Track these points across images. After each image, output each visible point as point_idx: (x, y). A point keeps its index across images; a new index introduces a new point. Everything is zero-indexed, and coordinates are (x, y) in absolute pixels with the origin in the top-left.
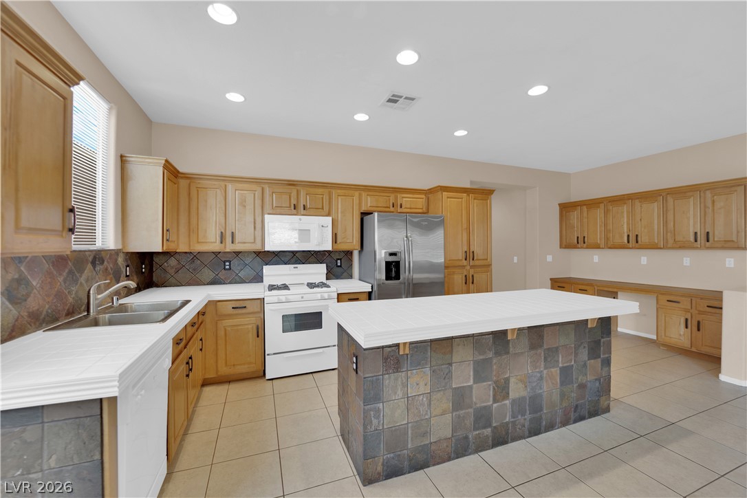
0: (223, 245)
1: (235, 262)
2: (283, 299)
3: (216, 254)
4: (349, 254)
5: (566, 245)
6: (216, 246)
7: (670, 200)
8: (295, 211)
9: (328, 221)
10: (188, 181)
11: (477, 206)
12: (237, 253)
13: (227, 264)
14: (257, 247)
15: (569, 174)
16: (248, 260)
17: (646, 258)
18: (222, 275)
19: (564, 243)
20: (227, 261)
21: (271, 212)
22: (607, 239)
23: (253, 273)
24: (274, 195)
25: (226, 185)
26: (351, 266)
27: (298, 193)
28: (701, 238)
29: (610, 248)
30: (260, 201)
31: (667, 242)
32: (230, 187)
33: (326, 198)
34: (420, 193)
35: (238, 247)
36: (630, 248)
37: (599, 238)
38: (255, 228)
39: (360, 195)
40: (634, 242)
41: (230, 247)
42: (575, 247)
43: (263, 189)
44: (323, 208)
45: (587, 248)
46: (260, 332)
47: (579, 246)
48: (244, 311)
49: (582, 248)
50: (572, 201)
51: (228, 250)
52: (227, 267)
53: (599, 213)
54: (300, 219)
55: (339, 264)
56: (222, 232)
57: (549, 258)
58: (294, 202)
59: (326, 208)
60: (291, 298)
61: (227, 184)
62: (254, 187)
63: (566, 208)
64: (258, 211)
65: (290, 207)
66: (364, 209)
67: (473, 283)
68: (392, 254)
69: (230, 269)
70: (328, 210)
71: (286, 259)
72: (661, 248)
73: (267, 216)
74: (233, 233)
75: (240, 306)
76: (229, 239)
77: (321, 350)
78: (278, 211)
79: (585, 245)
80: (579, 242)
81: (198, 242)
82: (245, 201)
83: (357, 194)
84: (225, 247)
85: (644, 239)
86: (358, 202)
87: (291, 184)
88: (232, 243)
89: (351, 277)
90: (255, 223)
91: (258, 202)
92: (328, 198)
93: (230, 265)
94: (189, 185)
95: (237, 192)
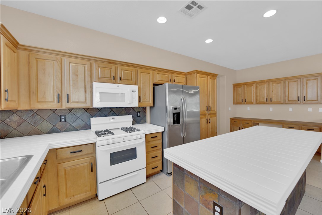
0: (60, 104)
1: (69, 117)
2: (111, 142)
3: (53, 111)
4: (144, 108)
5: (236, 102)
6: (54, 105)
7: (287, 82)
8: (114, 81)
9: (136, 88)
10: (28, 53)
11: (211, 82)
12: (71, 110)
13: (63, 117)
14: (87, 105)
15: (236, 71)
16: (79, 114)
17: (272, 108)
18: (59, 125)
19: (235, 102)
20: (63, 115)
21: (98, 81)
22: (257, 100)
23: (82, 123)
24: (99, 69)
25: (61, 59)
26: (145, 116)
27: (116, 69)
28: (301, 99)
29: (258, 104)
30: (89, 73)
31: (285, 101)
32: (65, 60)
33: (134, 73)
34: (183, 75)
35: (71, 105)
36: (267, 104)
37: (253, 99)
38: (85, 92)
39: (153, 74)
40: (270, 101)
41: (65, 105)
42: (241, 104)
43: (91, 64)
44: (132, 80)
45: (247, 104)
46: (93, 168)
47: (243, 103)
48: (80, 154)
49: (244, 104)
50: (237, 83)
51: (64, 107)
52: (63, 120)
53: (253, 89)
54: (118, 86)
55: (139, 115)
56: (59, 94)
57: (230, 109)
58: (113, 74)
59: (134, 80)
60: (116, 140)
61: (63, 58)
62: (84, 62)
63: (236, 86)
64: (88, 79)
65: (111, 78)
66: (156, 81)
67: (210, 123)
68: (176, 109)
69: (65, 121)
70: (135, 81)
71: (107, 113)
72: (282, 104)
73: (94, 84)
74: (68, 95)
75: (77, 150)
76: (64, 99)
77: (136, 173)
78: (102, 80)
79: (246, 103)
80: (243, 101)
81: (38, 102)
82: (78, 72)
83: (151, 72)
84: (62, 105)
85: (274, 99)
86: (152, 77)
87: (111, 62)
88: (68, 102)
89: (145, 122)
90: (85, 88)
91: (88, 73)
92: (135, 73)
93: (65, 119)
94: (29, 55)
95: (71, 64)
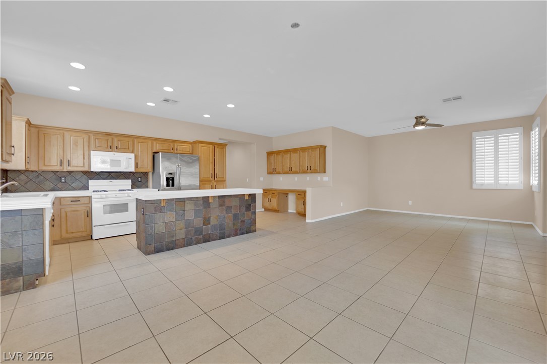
0: (62, 167)
1: (69, 178)
2: (104, 196)
3: (55, 172)
4: (146, 174)
6: (58, 168)
7: (301, 153)
8: (111, 150)
9: (132, 156)
10: (37, 129)
12: (70, 172)
13: (63, 179)
14: (86, 169)
15: (272, 138)
16: (78, 177)
18: (60, 185)
19: (270, 172)
20: (63, 177)
21: (95, 149)
22: (283, 169)
23: (81, 185)
24: (97, 140)
25: (64, 133)
26: (147, 181)
27: (113, 139)
32: (67, 135)
33: (131, 143)
34: (188, 143)
35: (70, 169)
37: (280, 169)
38: (84, 158)
39: (152, 143)
41: (66, 168)
43: (89, 136)
44: (129, 149)
45: (276, 174)
46: (88, 214)
48: (78, 202)
50: (273, 150)
51: (65, 170)
52: (63, 181)
53: (280, 157)
54: (115, 154)
55: (139, 180)
56: (61, 160)
57: (262, 179)
58: (110, 144)
59: (131, 149)
60: (109, 196)
61: (65, 132)
62: (83, 135)
63: (269, 154)
64: (86, 148)
65: (107, 147)
66: (155, 150)
68: (170, 174)
69: (65, 182)
71: (105, 177)
72: (299, 173)
73: (92, 152)
74: (69, 160)
75: (76, 200)
76: (65, 163)
78: (99, 149)
79: (275, 172)
81: (45, 165)
82: (77, 143)
83: (150, 142)
84: (63, 169)
86: (151, 146)
87: (108, 134)
88: (69, 166)
89: (147, 187)
90: (84, 155)
91: (86, 144)
92: (132, 143)
93: (65, 180)
94: (38, 132)
95: (72, 137)
